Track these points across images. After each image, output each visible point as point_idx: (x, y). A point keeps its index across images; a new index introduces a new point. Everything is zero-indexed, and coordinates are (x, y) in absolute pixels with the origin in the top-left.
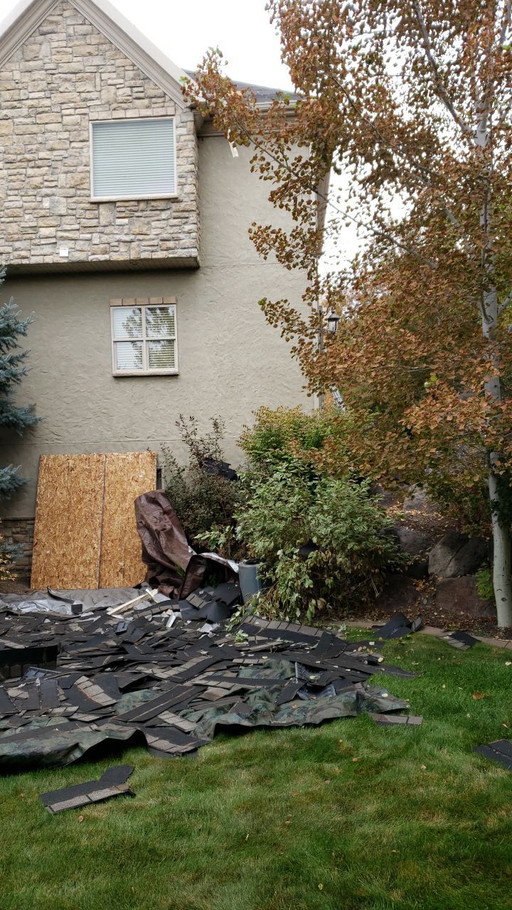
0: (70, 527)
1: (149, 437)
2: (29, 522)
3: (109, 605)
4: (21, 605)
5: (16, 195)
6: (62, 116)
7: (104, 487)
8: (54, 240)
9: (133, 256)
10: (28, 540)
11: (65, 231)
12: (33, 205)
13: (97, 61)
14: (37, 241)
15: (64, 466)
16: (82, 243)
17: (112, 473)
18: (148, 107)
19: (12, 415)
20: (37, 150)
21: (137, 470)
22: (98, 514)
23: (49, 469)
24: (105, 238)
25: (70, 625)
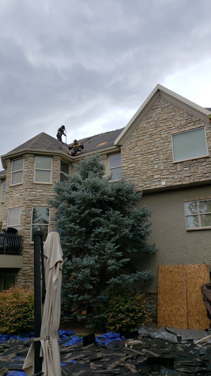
0: (173, 298)
1: (204, 257)
2: (155, 295)
3: (194, 339)
4: (155, 334)
5: (145, 165)
6: (161, 135)
7: (186, 280)
8: (160, 179)
9: (192, 181)
10: (155, 303)
11: (164, 175)
12: (151, 168)
13: (173, 114)
14: (153, 181)
15: (168, 270)
16: (170, 179)
17: (189, 273)
18: (194, 125)
19: (147, 249)
20: (152, 148)
21: (201, 272)
22: (184, 292)
23: (162, 271)
24: (179, 176)
25: (177, 347)
